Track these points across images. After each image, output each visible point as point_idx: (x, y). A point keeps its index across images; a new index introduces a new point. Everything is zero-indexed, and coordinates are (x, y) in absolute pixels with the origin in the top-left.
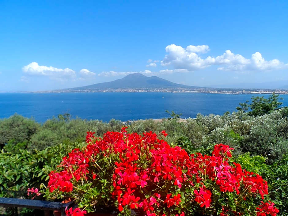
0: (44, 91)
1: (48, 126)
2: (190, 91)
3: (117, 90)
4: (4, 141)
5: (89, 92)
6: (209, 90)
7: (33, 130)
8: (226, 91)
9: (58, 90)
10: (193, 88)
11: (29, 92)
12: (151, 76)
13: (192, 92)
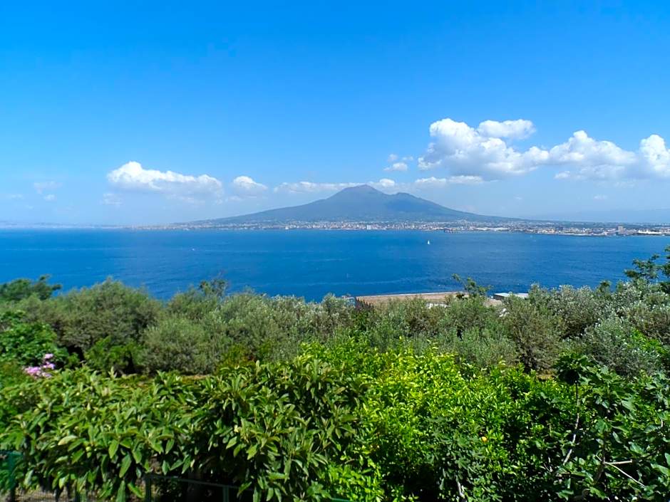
0: (154, 226)
1: (179, 308)
2: (489, 227)
3: (316, 225)
4: (82, 340)
5: (252, 229)
6: (534, 226)
7: (147, 317)
8: (577, 230)
9: (184, 224)
10: (495, 221)
11: (121, 227)
12: (395, 193)
13: (493, 231)
